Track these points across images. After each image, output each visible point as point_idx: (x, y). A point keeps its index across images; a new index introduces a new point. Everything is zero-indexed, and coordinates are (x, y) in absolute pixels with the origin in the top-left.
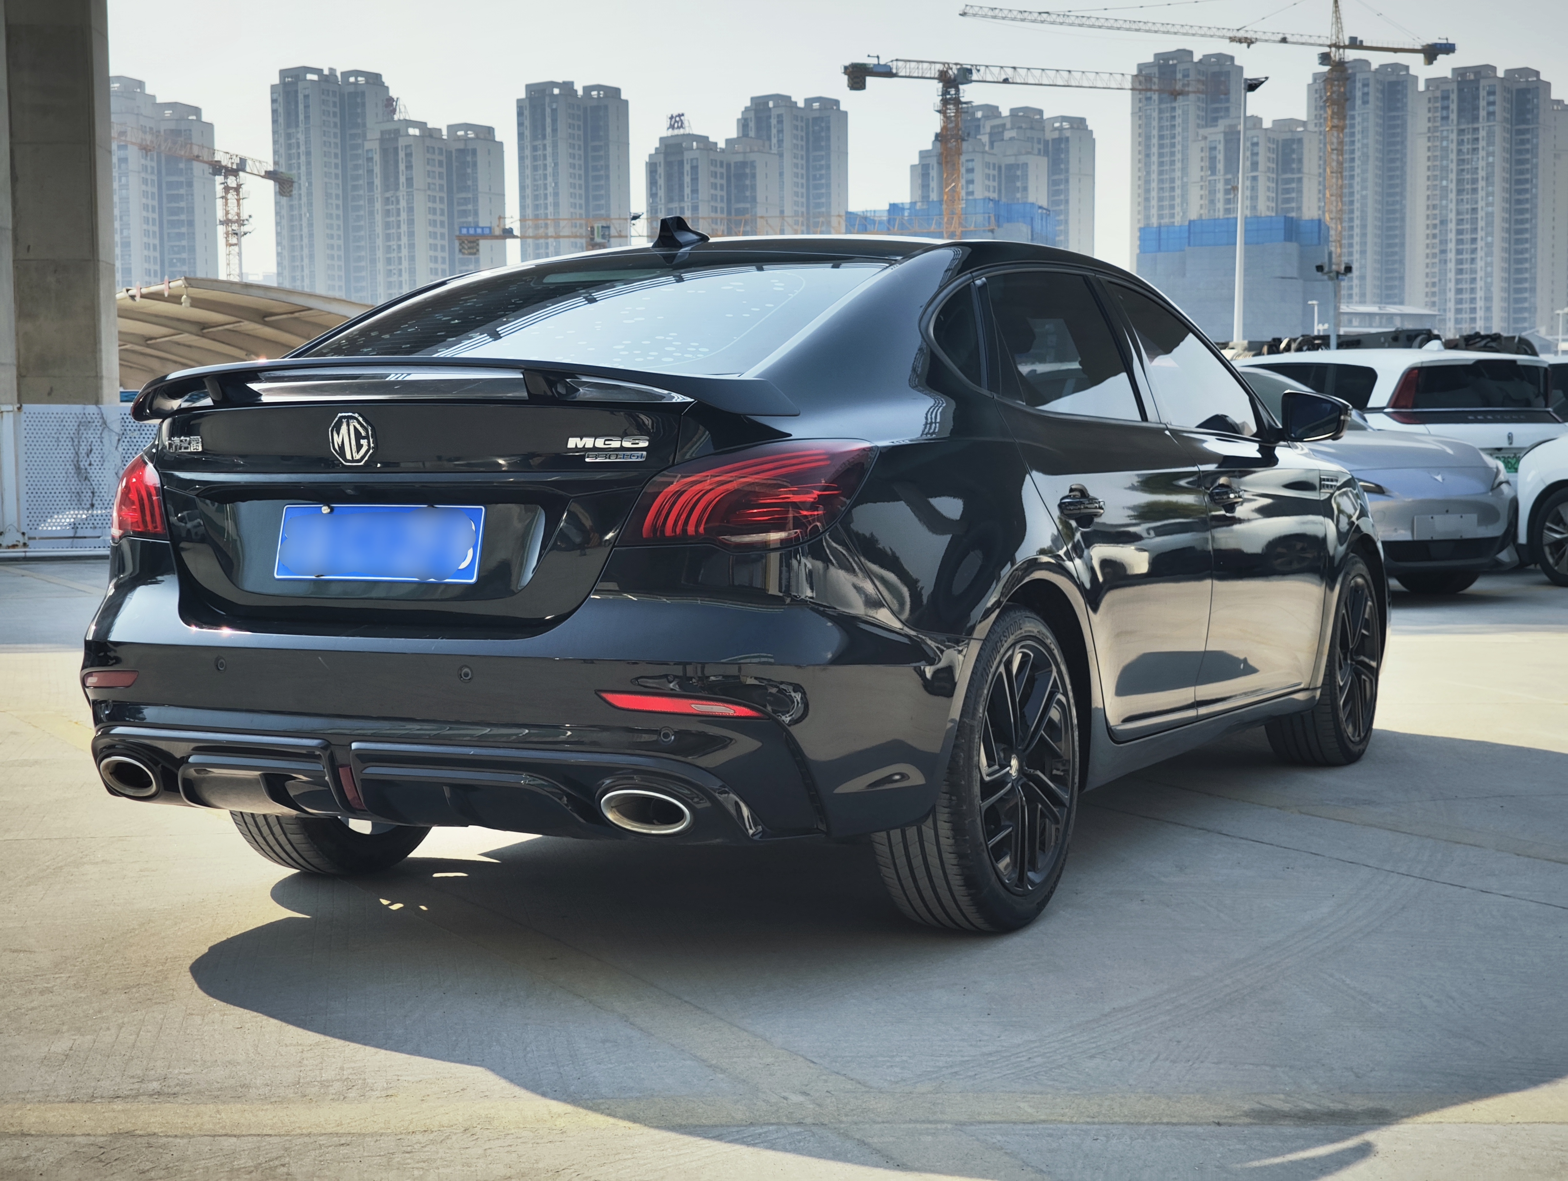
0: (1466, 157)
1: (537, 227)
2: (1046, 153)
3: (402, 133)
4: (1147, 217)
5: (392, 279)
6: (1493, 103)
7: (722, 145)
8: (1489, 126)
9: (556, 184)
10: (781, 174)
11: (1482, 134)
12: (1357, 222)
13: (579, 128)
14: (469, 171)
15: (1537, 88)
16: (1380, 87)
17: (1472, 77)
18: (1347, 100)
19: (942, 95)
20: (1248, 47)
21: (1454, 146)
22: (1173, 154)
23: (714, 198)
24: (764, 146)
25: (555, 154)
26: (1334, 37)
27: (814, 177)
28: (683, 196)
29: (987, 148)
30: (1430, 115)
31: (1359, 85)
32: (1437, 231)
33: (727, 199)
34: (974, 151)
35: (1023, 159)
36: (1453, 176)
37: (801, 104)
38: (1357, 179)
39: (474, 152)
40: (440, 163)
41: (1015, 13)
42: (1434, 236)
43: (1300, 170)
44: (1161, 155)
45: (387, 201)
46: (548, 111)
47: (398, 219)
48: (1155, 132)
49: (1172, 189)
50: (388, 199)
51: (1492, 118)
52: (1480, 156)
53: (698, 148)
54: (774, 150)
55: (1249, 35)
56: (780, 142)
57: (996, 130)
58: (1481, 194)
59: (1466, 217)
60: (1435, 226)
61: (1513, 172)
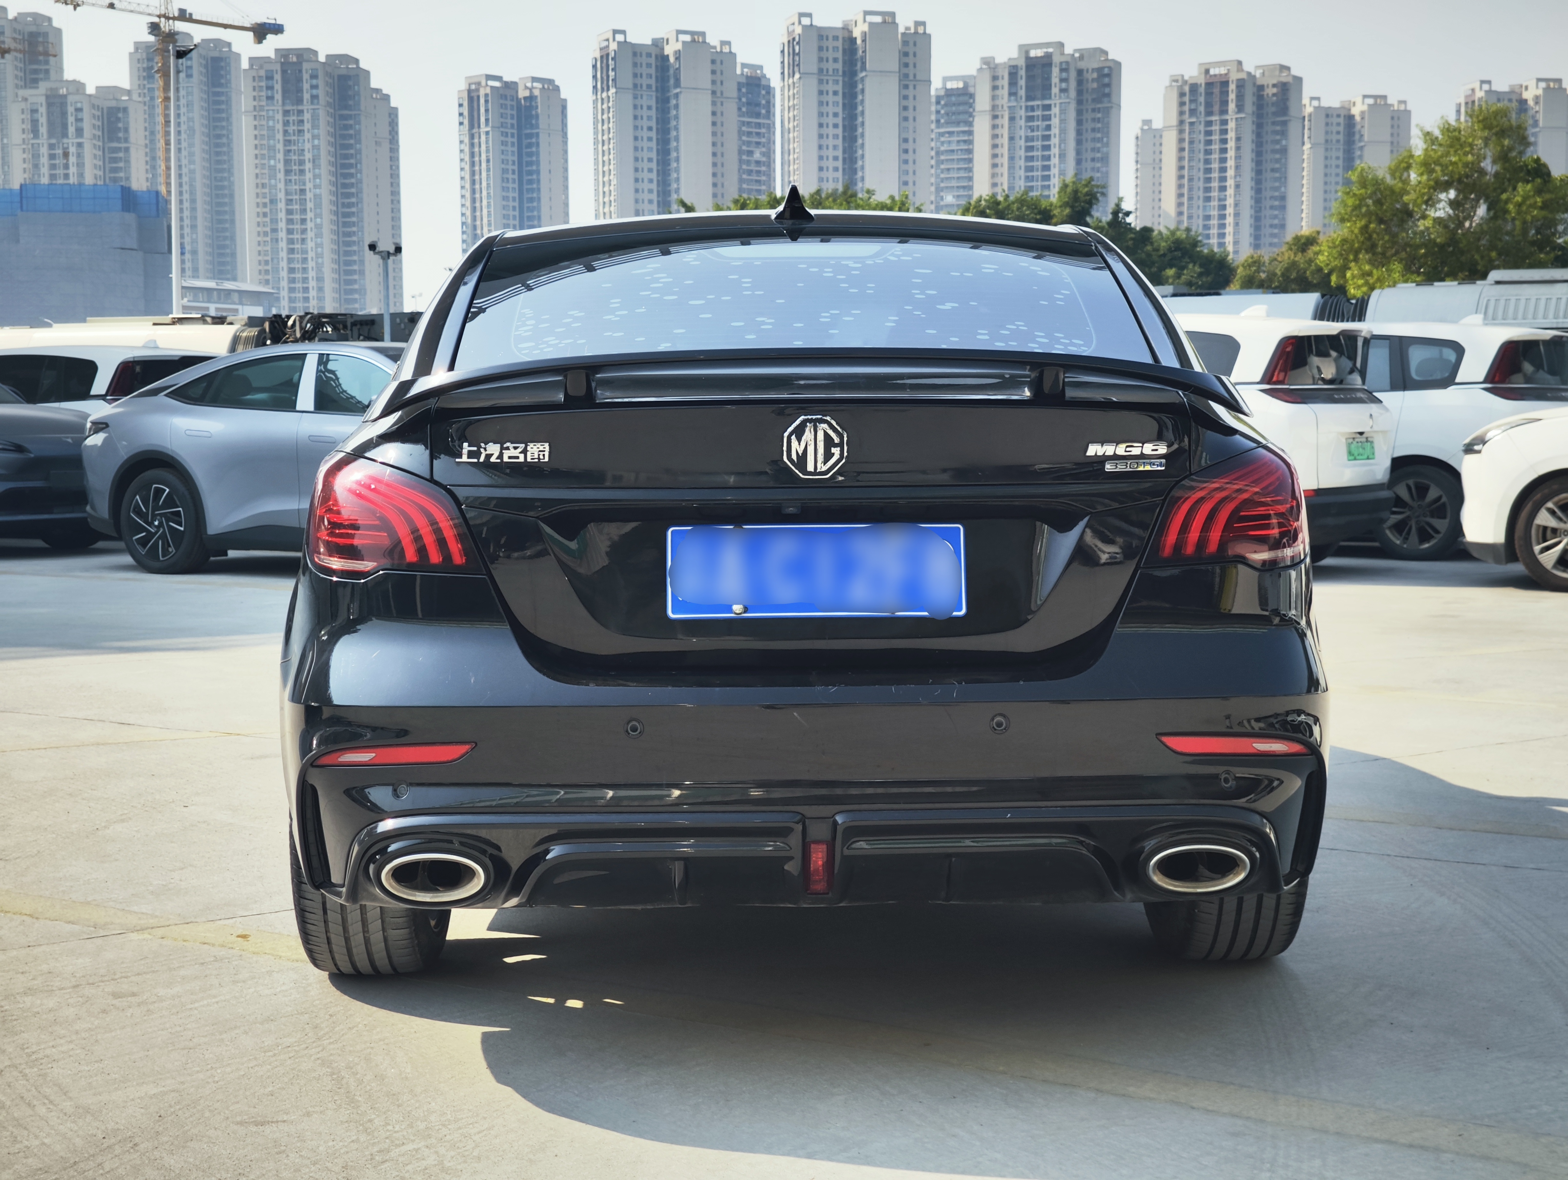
0: (293, 138)
6: (316, 87)
8: (314, 109)
11: (307, 116)
15: (358, 75)
16: (204, 62)
17: (295, 59)
20: (75, 9)
21: (280, 127)
26: (163, 8)
30: (255, 94)
32: (267, 210)
36: (280, 156)
42: (265, 215)
43: (126, 140)
51: (316, 101)
52: (306, 138)
58: (308, 175)
59: (294, 197)
60: (265, 205)
61: (338, 156)
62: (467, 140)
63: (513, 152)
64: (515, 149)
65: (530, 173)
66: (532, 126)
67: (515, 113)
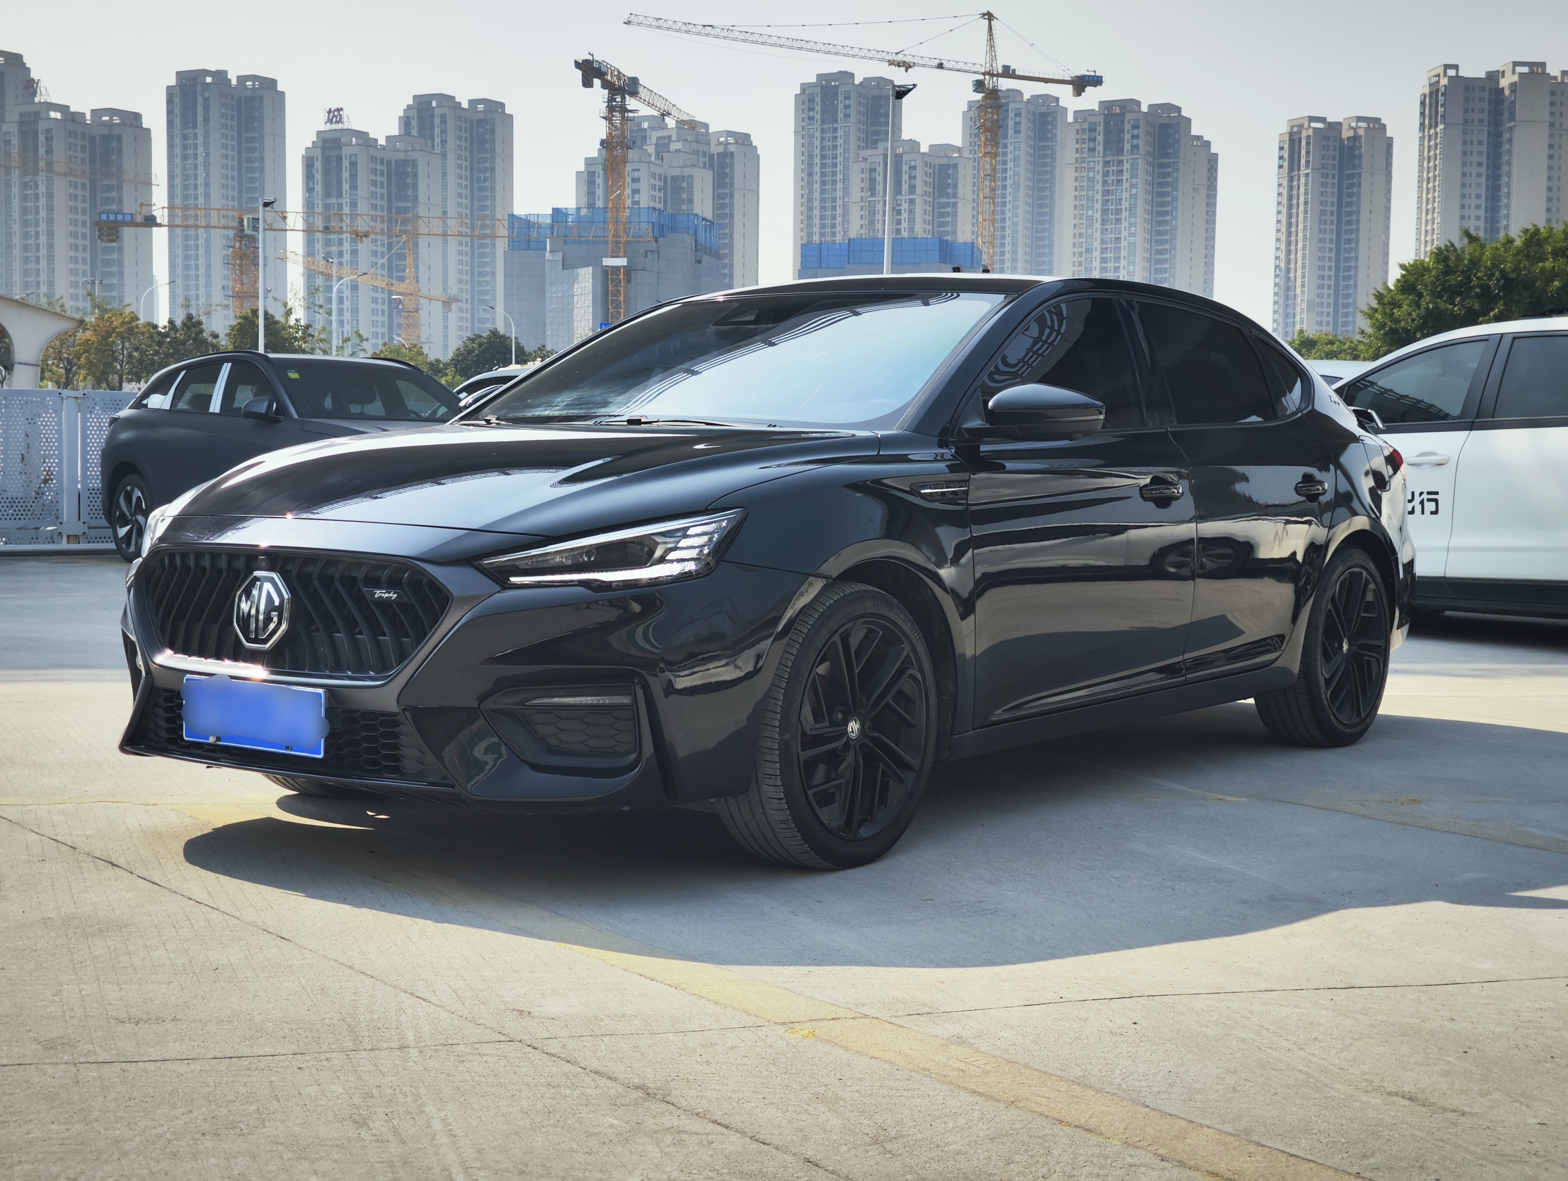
0: (1111, 188)
1: (185, 217)
2: (711, 167)
3: (43, 115)
4: (810, 235)
5: (29, 267)
6: (1137, 137)
7: (382, 141)
8: (1133, 159)
9: (207, 175)
10: (444, 175)
11: (1126, 166)
12: (1008, 248)
13: (232, 118)
14: (114, 157)
15: (1179, 123)
16: (1032, 118)
17: (1118, 111)
18: (1000, 127)
19: (608, 102)
20: (906, 71)
21: (1099, 177)
22: (834, 174)
23: (374, 195)
24: (426, 145)
25: (206, 144)
26: (988, 65)
27: (479, 179)
28: (342, 192)
29: (653, 159)
30: (1078, 146)
31: (1011, 115)
32: (1083, 259)
33: (388, 197)
34: (640, 161)
35: (688, 171)
36: (1098, 206)
37: (465, 105)
38: (1009, 206)
39: (119, 138)
40: (83, 148)
41: (680, 25)
42: (1080, 264)
43: (955, 195)
44: (823, 174)
45: (25, 186)
46: (200, 99)
47: (37, 204)
48: (817, 152)
49: (834, 208)
50: (26, 183)
51: (1136, 151)
52: (1124, 187)
53: (357, 144)
54: (438, 150)
55: (908, 59)
56: (444, 142)
57: (662, 142)
58: (1125, 224)
59: (1109, 246)
60: (1081, 254)
61: (1155, 204)
62: (1285, 183)
63: (1333, 193)
64: (1336, 190)
65: (1350, 214)
66: (1354, 167)
67: (1337, 153)
